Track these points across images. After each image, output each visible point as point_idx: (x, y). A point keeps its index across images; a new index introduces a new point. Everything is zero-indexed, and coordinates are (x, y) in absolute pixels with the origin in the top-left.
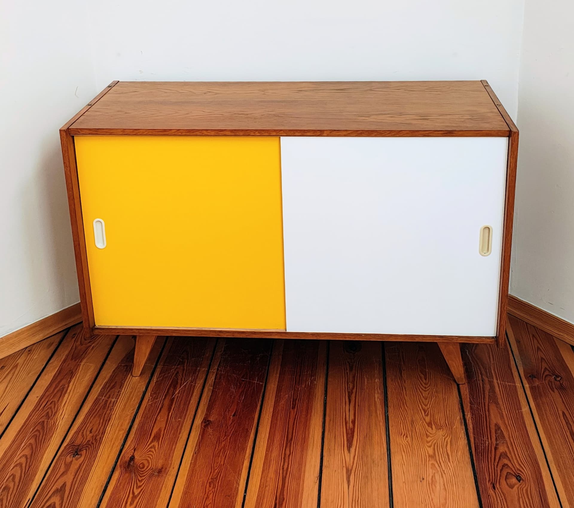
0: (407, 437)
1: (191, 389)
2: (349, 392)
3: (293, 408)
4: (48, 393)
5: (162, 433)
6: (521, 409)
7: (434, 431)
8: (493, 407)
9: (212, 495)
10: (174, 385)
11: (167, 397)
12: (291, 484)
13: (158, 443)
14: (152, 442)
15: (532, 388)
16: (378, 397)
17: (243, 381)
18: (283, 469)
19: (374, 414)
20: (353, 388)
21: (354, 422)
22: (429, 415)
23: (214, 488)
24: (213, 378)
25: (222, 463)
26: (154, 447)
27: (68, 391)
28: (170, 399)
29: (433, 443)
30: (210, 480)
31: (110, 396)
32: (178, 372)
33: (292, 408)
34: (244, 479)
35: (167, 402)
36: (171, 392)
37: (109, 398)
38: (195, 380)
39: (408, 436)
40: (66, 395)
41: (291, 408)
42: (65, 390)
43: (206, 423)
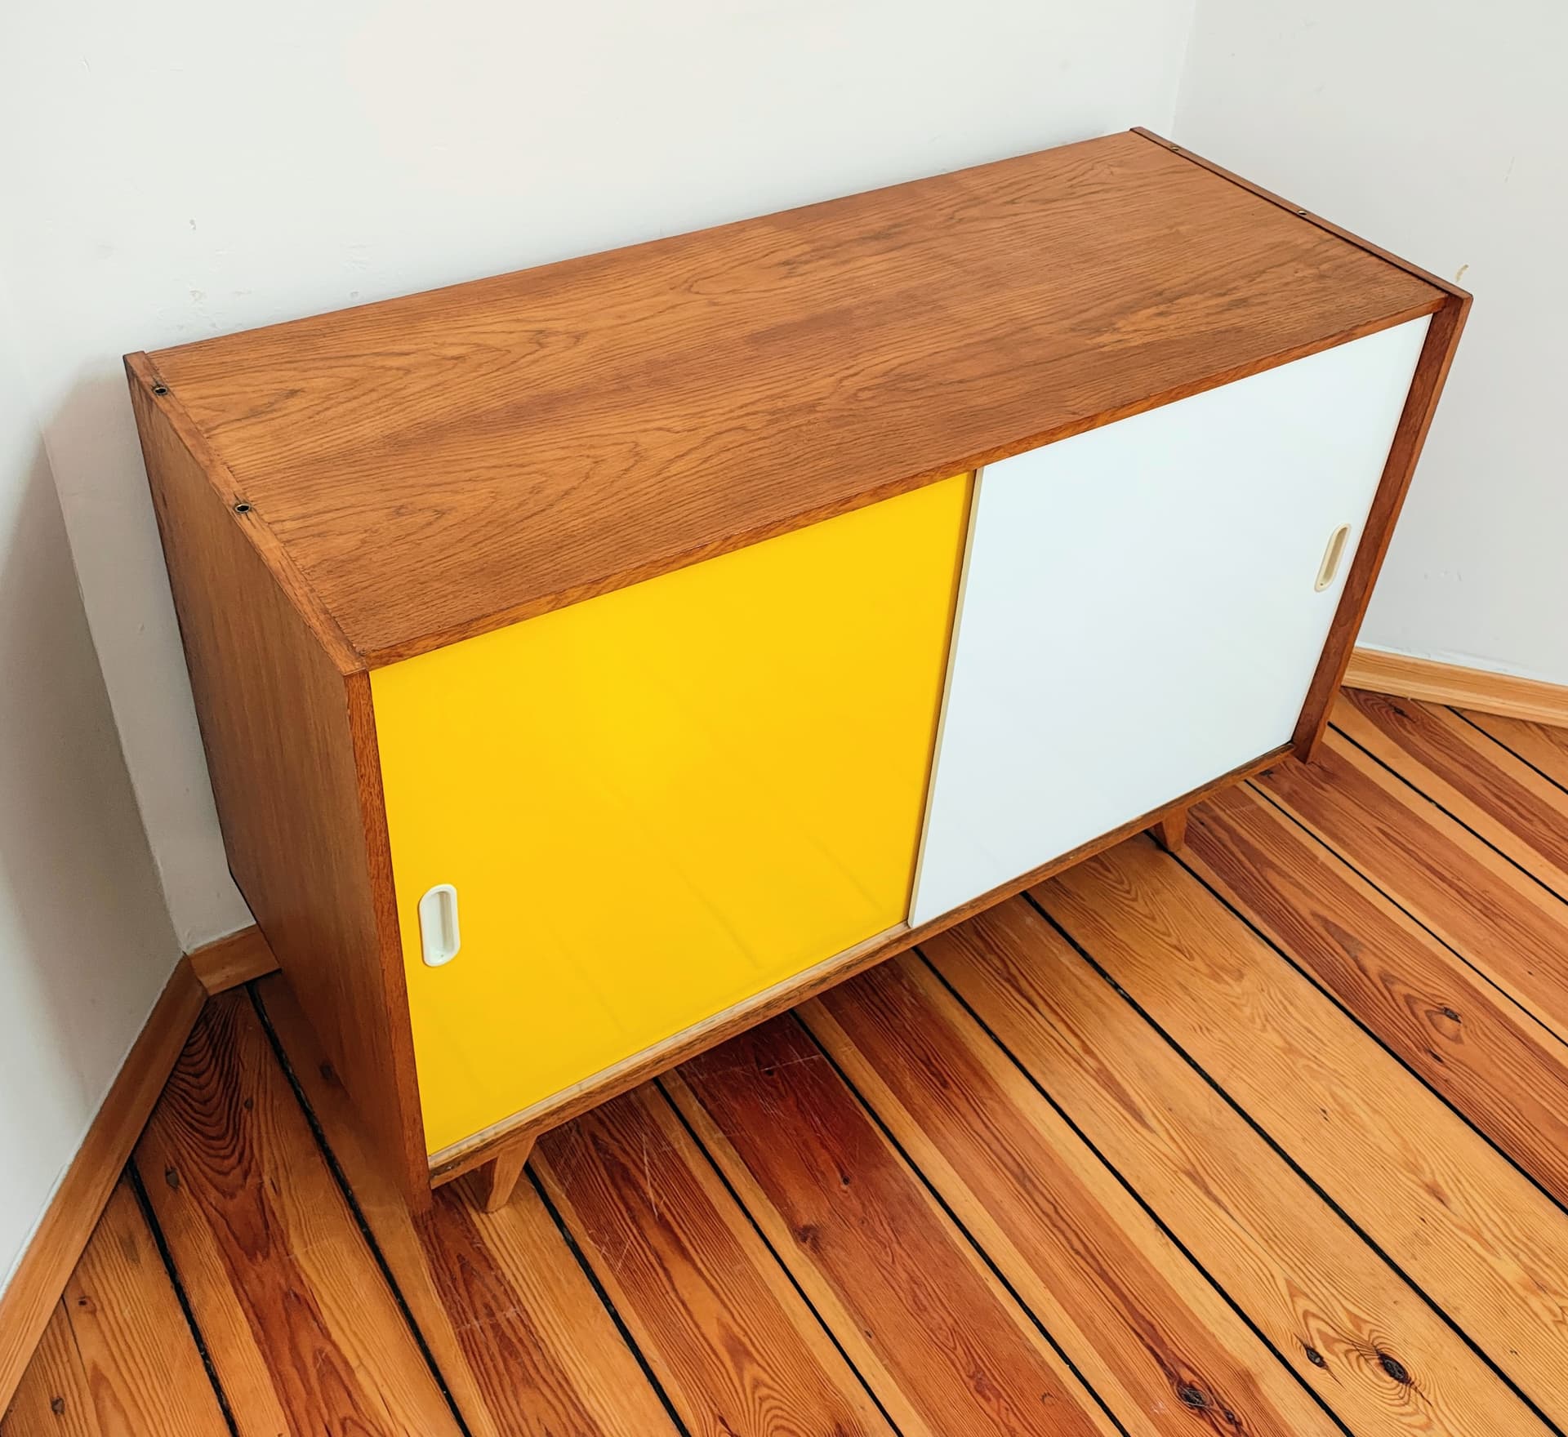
0: (1207, 1029)
1: (675, 1166)
2: (1008, 980)
3: (945, 1084)
4: (299, 1406)
5: (736, 1329)
6: (1317, 858)
7: (1239, 990)
8: (1272, 876)
9: (1011, 1415)
10: (623, 1177)
11: (643, 1223)
12: (1132, 1282)
13: (759, 1365)
14: (740, 1370)
15: (1288, 798)
16: (1069, 960)
17: (770, 1073)
18: (1078, 1253)
19: (1104, 1010)
20: (1006, 965)
21: (1088, 1051)
22: (1195, 955)
23: (999, 1396)
24: (696, 1105)
25: (950, 1321)
26: (757, 1384)
27: (354, 1363)
28: (652, 1222)
29: (1263, 1018)
30: (972, 1384)
31: (487, 1306)
32: (594, 1138)
33: (945, 1087)
34: (1032, 1332)
35: (657, 1238)
36: (634, 1201)
37: (491, 1314)
38: (658, 1136)
39: (1209, 1027)
40: (360, 1376)
41: (943, 1090)
42: (340, 1367)
43: (805, 1235)
